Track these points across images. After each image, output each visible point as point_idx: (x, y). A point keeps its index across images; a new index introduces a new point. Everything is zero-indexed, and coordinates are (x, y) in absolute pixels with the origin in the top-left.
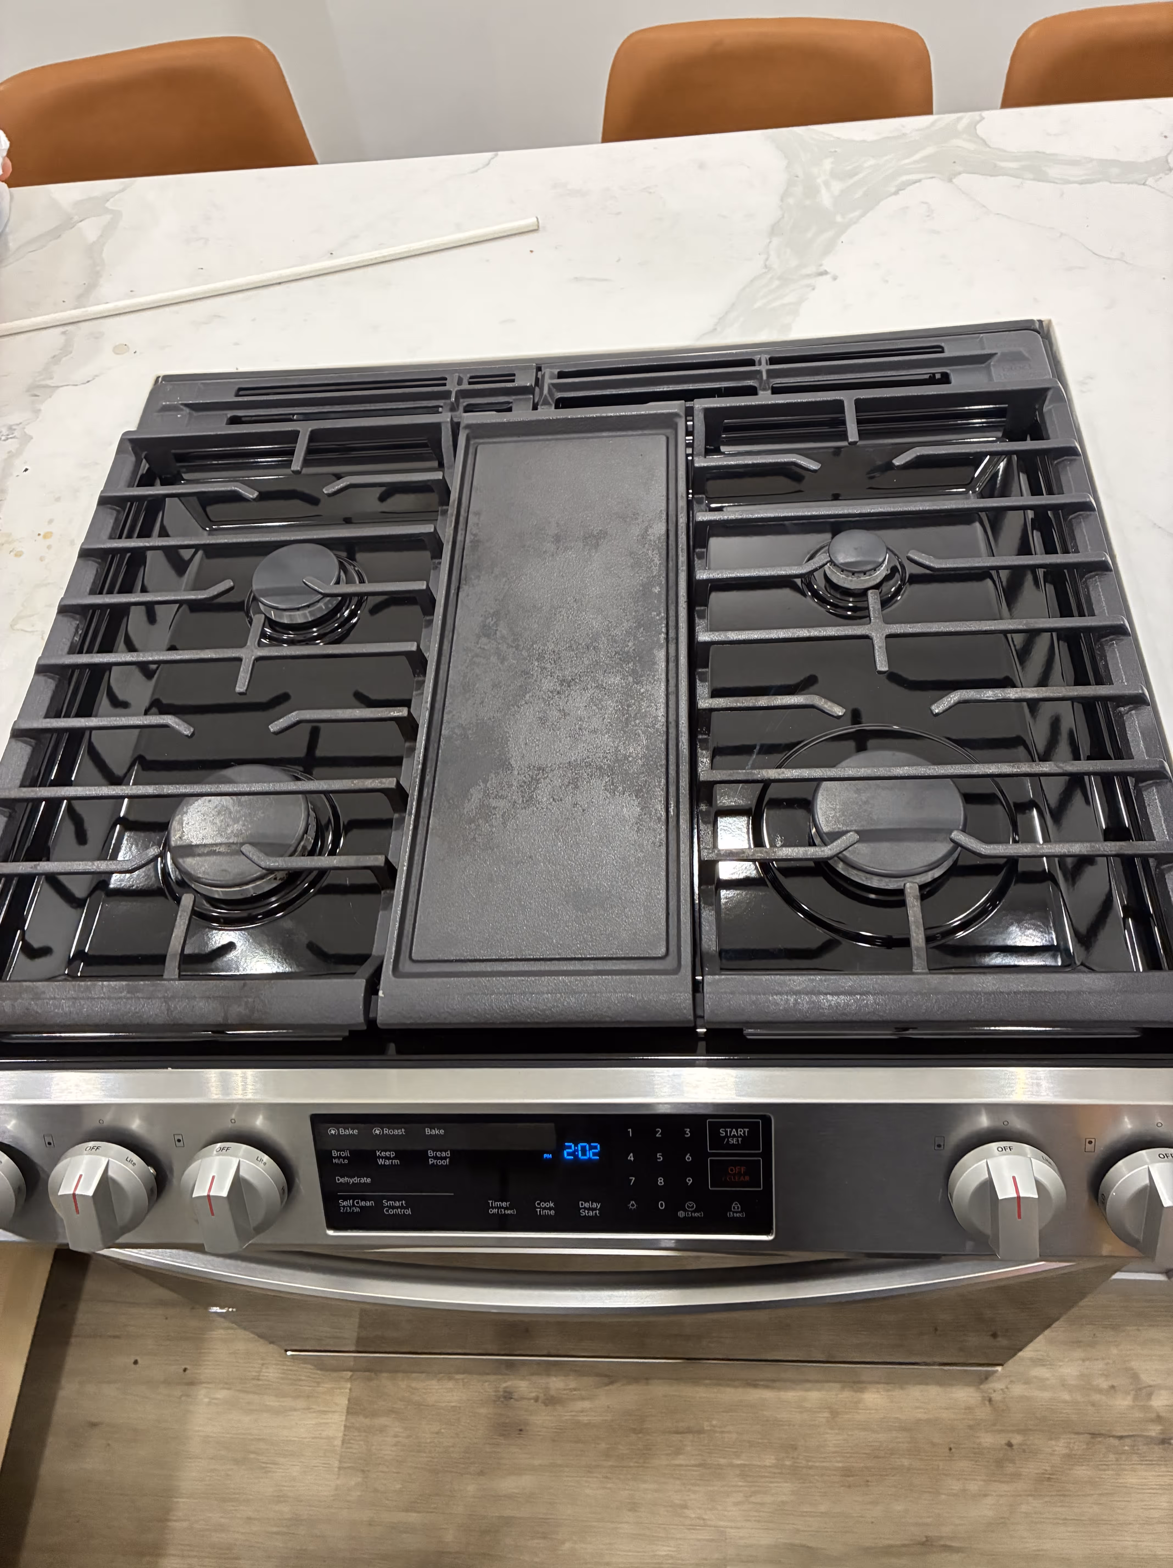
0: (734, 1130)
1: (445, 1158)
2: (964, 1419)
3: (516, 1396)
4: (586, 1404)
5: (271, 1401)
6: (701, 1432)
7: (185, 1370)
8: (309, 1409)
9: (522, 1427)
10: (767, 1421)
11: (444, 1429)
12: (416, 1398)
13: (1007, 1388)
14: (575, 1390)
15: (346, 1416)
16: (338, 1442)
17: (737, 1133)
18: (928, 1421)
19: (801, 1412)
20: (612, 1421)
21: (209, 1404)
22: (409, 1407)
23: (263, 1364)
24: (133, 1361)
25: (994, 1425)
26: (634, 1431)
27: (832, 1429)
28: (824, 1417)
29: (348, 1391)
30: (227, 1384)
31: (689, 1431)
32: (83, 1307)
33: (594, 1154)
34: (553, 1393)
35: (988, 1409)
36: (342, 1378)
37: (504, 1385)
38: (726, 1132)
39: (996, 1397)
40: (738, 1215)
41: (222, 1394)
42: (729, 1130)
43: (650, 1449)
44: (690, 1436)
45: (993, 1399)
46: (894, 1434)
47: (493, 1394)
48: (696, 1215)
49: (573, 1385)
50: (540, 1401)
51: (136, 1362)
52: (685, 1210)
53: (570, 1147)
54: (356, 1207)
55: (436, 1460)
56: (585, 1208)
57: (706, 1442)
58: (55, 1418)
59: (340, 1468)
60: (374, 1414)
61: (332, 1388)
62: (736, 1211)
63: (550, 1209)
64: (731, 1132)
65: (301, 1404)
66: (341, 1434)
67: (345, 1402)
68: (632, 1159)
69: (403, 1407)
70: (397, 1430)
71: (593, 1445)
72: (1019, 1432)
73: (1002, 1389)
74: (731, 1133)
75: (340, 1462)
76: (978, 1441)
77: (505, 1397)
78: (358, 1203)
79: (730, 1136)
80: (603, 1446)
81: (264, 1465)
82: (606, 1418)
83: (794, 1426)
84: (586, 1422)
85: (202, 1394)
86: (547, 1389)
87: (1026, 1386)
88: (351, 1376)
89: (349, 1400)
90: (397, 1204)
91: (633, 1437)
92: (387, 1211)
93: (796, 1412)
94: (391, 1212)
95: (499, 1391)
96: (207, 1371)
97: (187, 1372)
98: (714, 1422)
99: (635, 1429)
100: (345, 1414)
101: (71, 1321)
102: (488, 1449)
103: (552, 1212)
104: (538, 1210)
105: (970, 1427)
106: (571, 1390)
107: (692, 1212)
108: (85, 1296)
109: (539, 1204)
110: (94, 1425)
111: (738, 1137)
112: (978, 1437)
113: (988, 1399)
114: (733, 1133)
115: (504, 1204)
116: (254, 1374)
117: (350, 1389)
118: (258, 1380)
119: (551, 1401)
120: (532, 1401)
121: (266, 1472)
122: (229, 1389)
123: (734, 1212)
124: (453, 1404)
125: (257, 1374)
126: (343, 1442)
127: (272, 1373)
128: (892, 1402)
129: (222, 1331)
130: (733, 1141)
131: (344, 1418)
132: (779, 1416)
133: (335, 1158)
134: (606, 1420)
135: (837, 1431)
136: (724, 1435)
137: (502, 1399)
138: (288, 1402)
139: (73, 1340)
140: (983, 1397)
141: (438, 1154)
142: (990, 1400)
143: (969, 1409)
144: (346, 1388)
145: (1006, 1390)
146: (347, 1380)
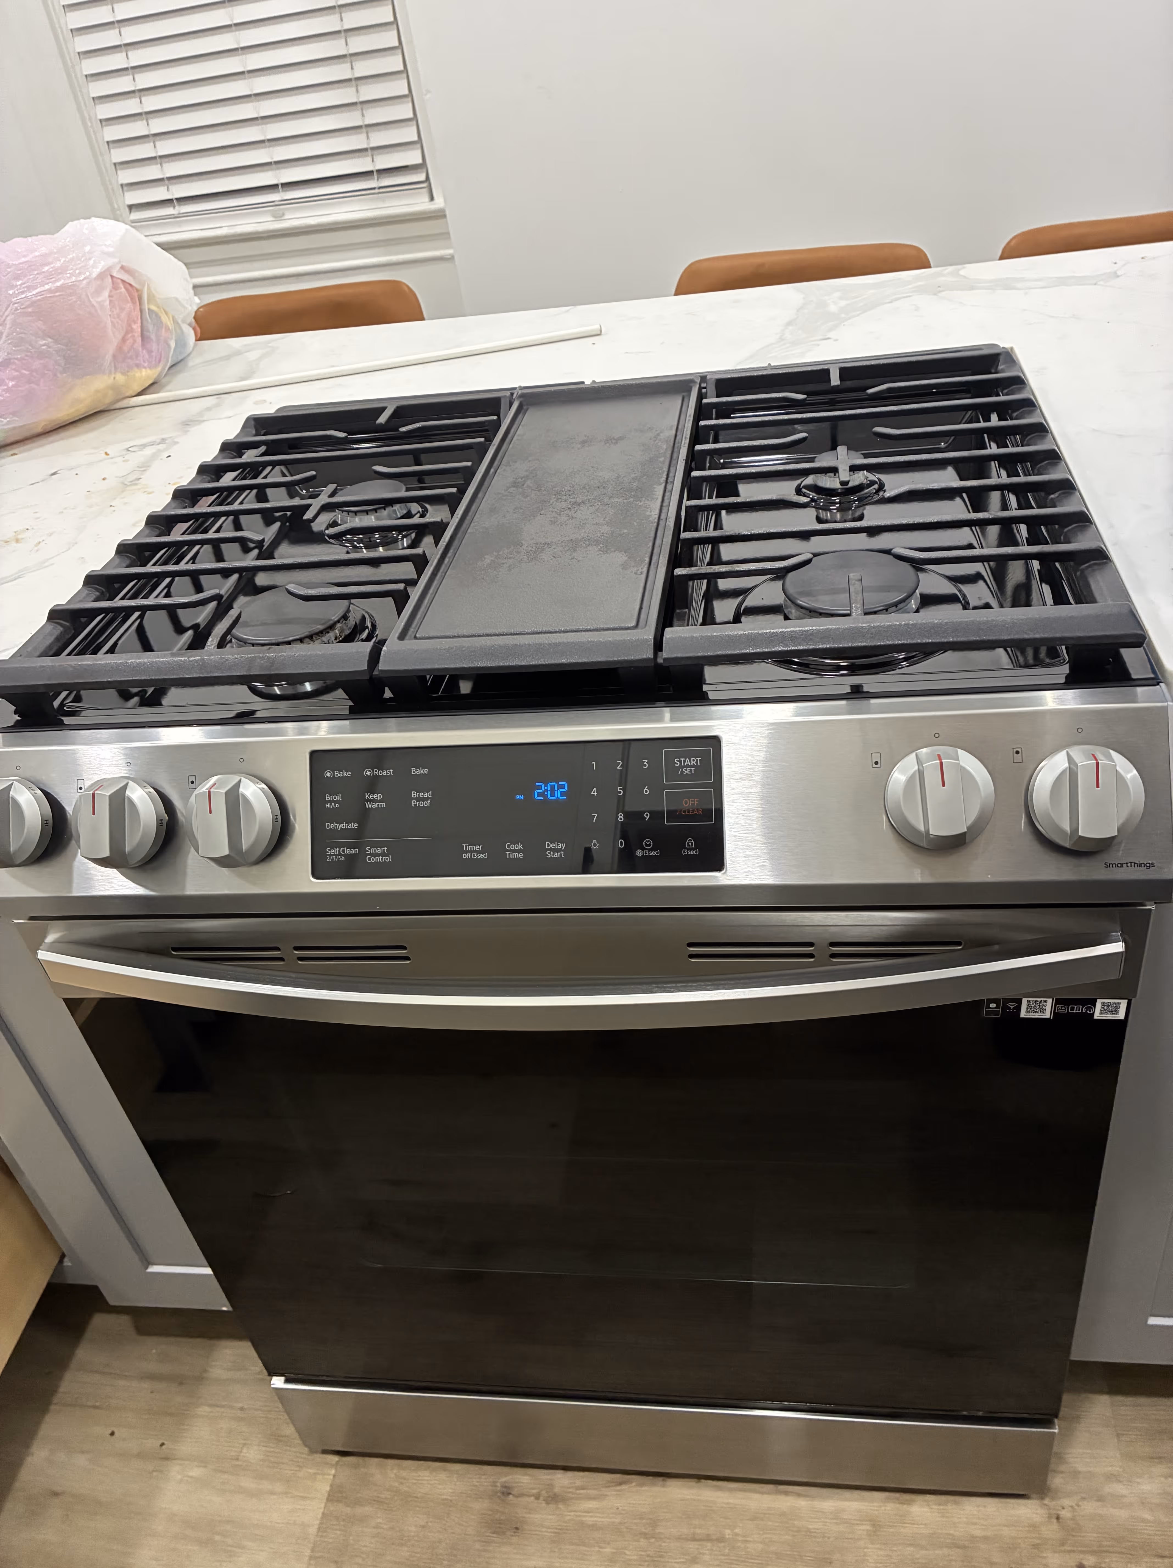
0: (687, 759)
1: (426, 799)
2: (1026, 1538)
3: (515, 1492)
4: (592, 1504)
5: (248, 1483)
6: (721, 1539)
7: (162, 1444)
8: (286, 1493)
9: (518, 1525)
10: (798, 1531)
11: (431, 1522)
12: (404, 1488)
13: (1078, 1506)
14: (583, 1488)
15: (326, 1504)
16: (313, 1530)
17: (691, 763)
18: (986, 1539)
19: (837, 1524)
20: (620, 1523)
21: (181, 1481)
22: (396, 1498)
23: (244, 1444)
24: (110, 1432)
25: (1063, 1544)
26: (645, 1536)
27: (872, 1544)
28: (863, 1530)
29: (331, 1477)
30: (203, 1462)
31: (708, 1539)
32: (68, 1376)
33: (562, 794)
34: (556, 1490)
35: (1055, 1525)
36: (326, 1464)
37: (503, 1479)
38: (680, 761)
39: (1065, 1514)
40: (692, 852)
41: (196, 1472)
42: (683, 759)
43: (661, 1556)
44: (709, 1545)
45: (1061, 1516)
46: (946, 1551)
47: (490, 1488)
48: (653, 853)
49: (578, 1483)
50: (541, 1498)
51: (112, 1434)
52: (643, 849)
53: (540, 787)
54: (341, 855)
55: (418, 1555)
56: (551, 850)
57: (727, 1551)
58: (17, 1485)
59: (311, 1558)
60: (358, 1502)
61: (315, 1474)
62: (690, 849)
63: (519, 851)
64: (685, 761)
65: (278, 1487)
66: (318, 1522)
67: (328, 1488)
68: (595, 794)
69: (389, 1497)
70: (380, 1520)
71: (597, 1549)
72: (1093, 1553)
73: (1072, 1507)
74: (684, 763)
75: (313, 1551)
76: (1044, 1561)
77: (503, 1493)
78: (343, 851)
79: (684, 767)
80: (608, 1550)
81: (229, 1548)
82: (613, 1520)
83: (829, 1538)
84: (590, 1523)
85: (175, 1471)
86: (551, 1486)
87: (1100, 1503)
88: (337, 1463)
89: (331, 1486)
90: (380, 851)
91: (643, 1542)
92: (369, 859)
93: (831, 1523)
94: (374, 860)
95: (496, 1486)
96: (185, 1447)
97: (164, 1447)
98: (736, 1531)
99: (645, 1534)
100: (325, 1501)
101: (54, 1391)
102: (478, 1546)
103: (521, 855)
104: (508, 853)
105: (1035, 1546)
106: (578, 1488)
107: (649, 850)
108: (74, 1364)
109: (509, 846)
110: (56, 1494)
111: (691, 767)
112: (1045, 1558)
113: (1056, 1516)
114: (686, 763)
115: (476, 848)
116: (233, 1454)
117: (334, 1476)
118: (237, 1459)
119: (554, 1499)
120: (532, 1498)
121: (230, 1556)
122: (205, 1467)
123: (688, 849)
124: (445, 1497)
125: (236, 1454)
126: (319, 1529)
127: (253, 1454)
128: (943, 1517)
129: (207, 1409)
130: (687, 771)
131: (323, 1505)
132: (811, 1527)
133: (328, 802)
134: (614, 1522)
135: (878, 1546)
136: (748, 1545)
137: (499, 1494)
138: (266, 1485)
139: (53, 1407)
140: (1050, 1514)
141: (421, 794)
142: (1058, 1518)
143: (1033, 1526)
144: (329, 1475)
145: (1076, 1507)
146: (332, 1466)
